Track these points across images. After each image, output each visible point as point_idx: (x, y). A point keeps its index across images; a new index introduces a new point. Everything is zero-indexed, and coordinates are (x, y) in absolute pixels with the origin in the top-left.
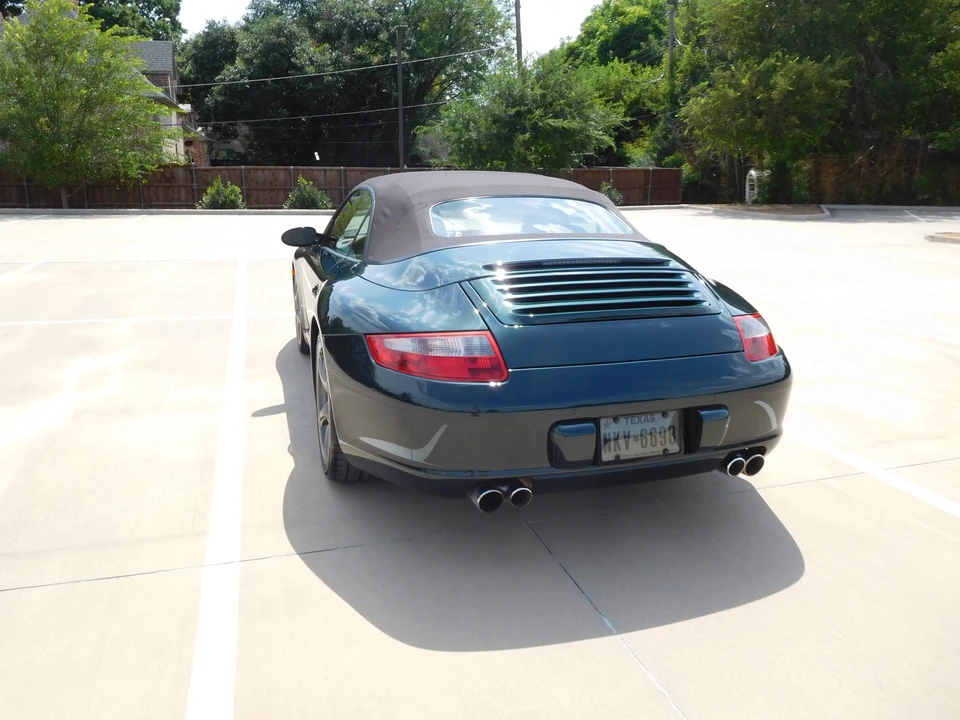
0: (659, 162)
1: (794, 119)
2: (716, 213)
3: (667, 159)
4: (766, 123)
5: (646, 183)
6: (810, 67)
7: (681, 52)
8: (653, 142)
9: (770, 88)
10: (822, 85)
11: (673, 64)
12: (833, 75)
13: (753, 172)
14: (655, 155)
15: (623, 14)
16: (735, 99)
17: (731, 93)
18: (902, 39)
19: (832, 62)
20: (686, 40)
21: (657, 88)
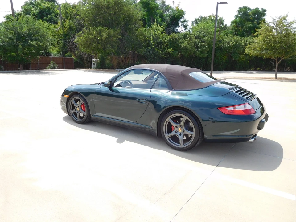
0: (63, 55)
1: (109, 45)
2: (89, 71)
3: (66, 54)
4: (101, 45)
5: (63, 62)
6: (112, 31)
7: (65, 21)
8: (59, 49)
9: (101, 36)
10: (115, 36)
11: (62, 25)
12: (117, 34)
13: (94, 59)
14: (61, 53)
15: (40, 5)
16: (92, 38)
17: (91, 37)
18: (130, 26)
19: (116, 31)
20: (66, 18)
21: (58, 31)
